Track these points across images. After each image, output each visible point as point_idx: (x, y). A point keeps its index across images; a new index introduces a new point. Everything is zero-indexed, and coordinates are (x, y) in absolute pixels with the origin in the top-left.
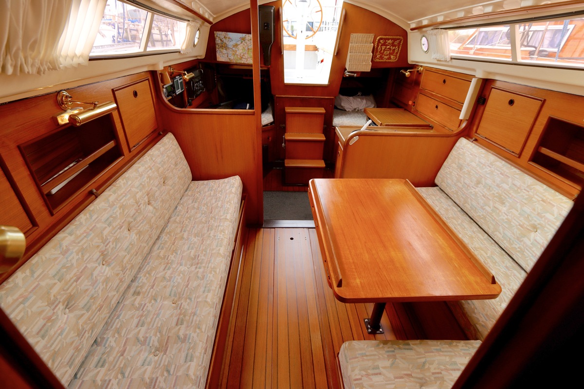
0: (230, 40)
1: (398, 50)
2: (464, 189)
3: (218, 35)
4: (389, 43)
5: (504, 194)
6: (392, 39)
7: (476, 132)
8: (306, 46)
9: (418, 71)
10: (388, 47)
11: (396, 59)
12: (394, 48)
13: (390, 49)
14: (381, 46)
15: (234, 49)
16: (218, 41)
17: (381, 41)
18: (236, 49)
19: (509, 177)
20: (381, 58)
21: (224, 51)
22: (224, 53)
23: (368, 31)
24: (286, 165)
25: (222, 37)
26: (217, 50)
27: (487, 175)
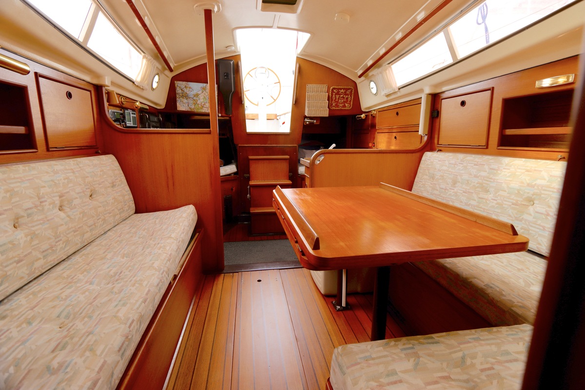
0: (191, 90)
1: (351, 98)
2: (442, 194)
3: (179, 85)
4: (342, 92)
5: (484, 182)
6: (344, 89)
7: (438, 144)
8: (267, 114)
9: (372, 115)
10: (342, 96)
11: (350, 107)
12: (347, 96)
13: (343, 97)
14: (335, 95)
15: (195, 98)
16: (178, 91)
17: (335, 91)
18: (197, 99)
19: (484, 165)
20: (337, 106)
21: (185, 101)
22: (185, 102)
23: (321, 82)
24: (251, 212)
25: (183, 87)
26: (177, 99)
27: (461, 172)
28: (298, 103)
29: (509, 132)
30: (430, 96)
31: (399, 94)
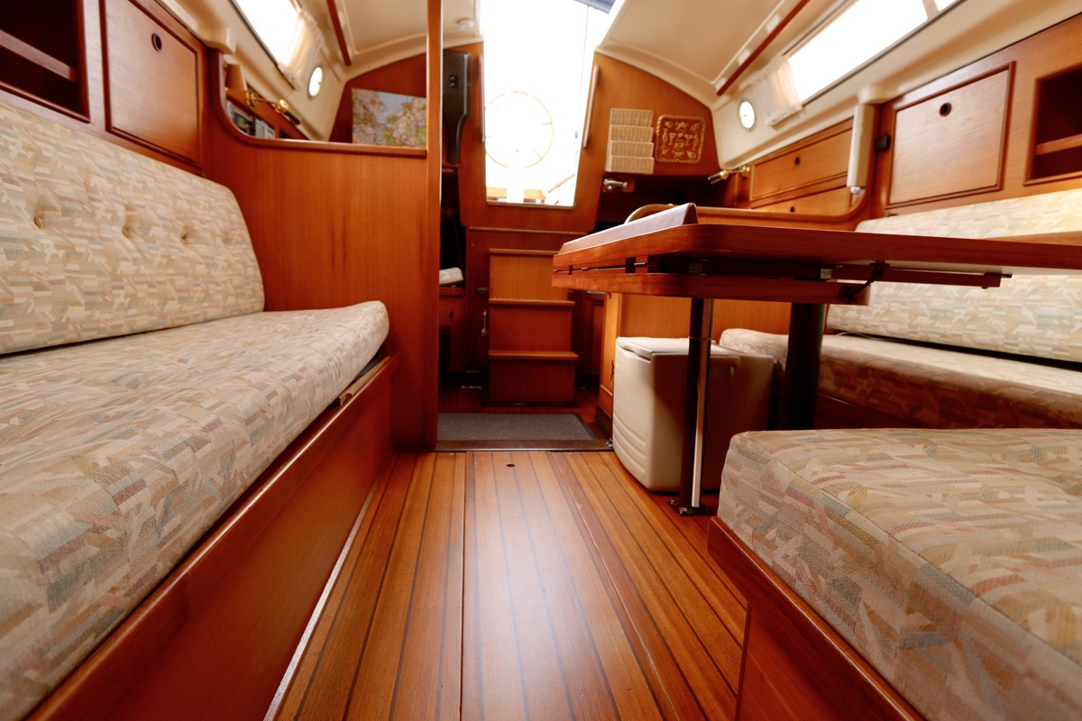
0: (382, 107)
1: (699, 141)
3: (359, 97)
4: (682, 128)
6: (685, 121)
7: (888, 203)
9: (740, 174)
10: (680, 135)
11: (696, 159)
12: (691, 137)
13: (683, 138)
14: (668, 132)
15: (389, 125)
16: (358, 109)
17: (667, 124)
18: (394, 126)
20: (670, 155)
21: (369, 130)
22: (368, 132)
23: (641, 105)
24: (490, 354)
25: (367, 101)
26: (355, 126)
28: (592, 147)
29: (1050, 147)
30: (872, 110)
31: (803, 118)
